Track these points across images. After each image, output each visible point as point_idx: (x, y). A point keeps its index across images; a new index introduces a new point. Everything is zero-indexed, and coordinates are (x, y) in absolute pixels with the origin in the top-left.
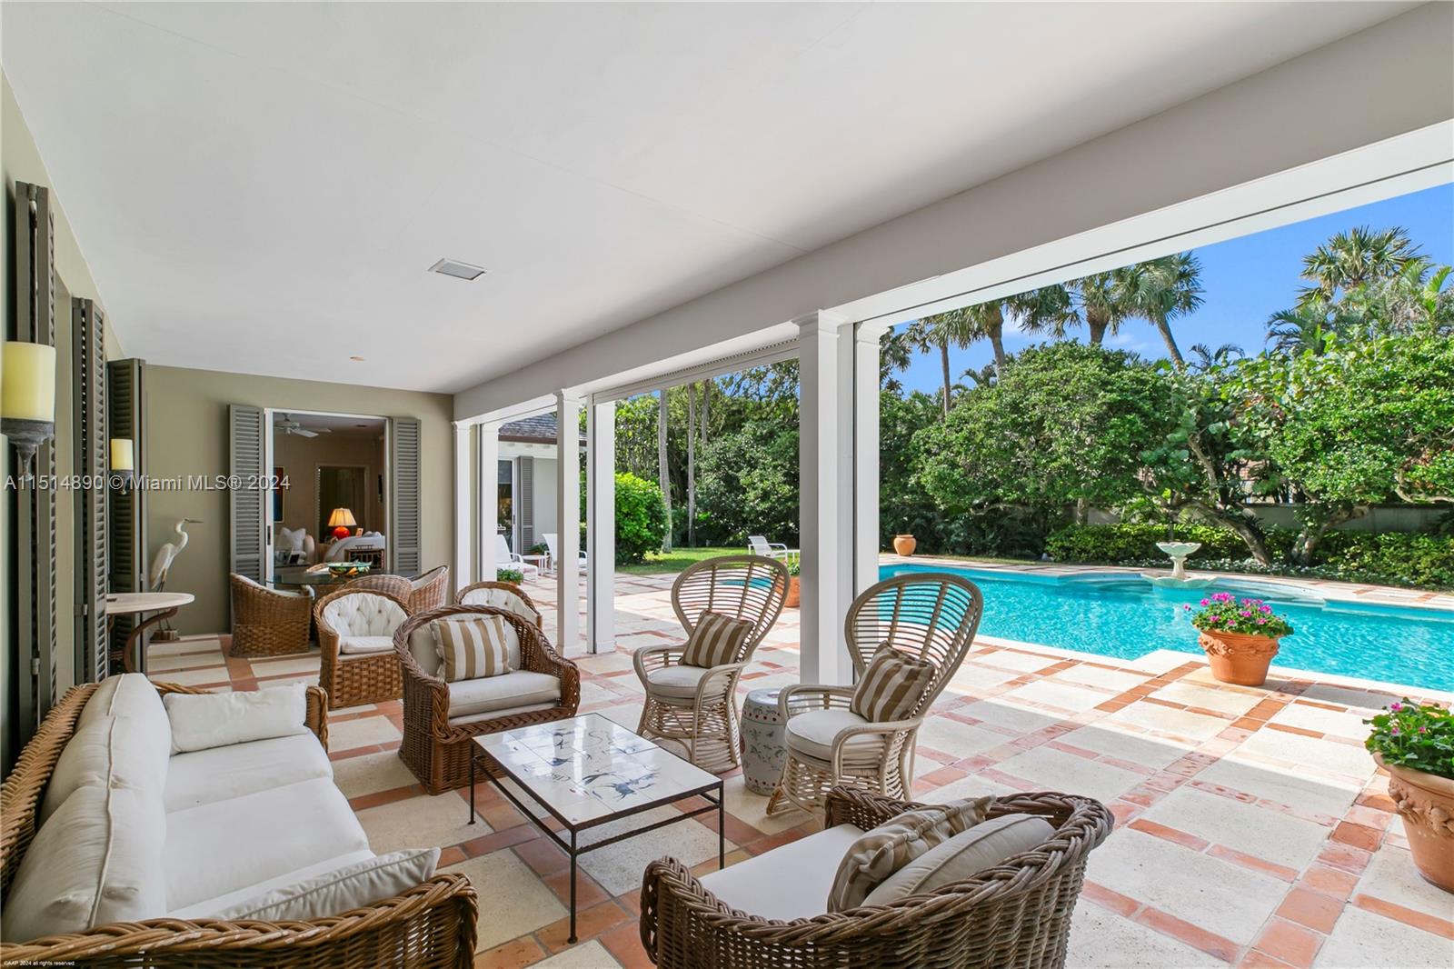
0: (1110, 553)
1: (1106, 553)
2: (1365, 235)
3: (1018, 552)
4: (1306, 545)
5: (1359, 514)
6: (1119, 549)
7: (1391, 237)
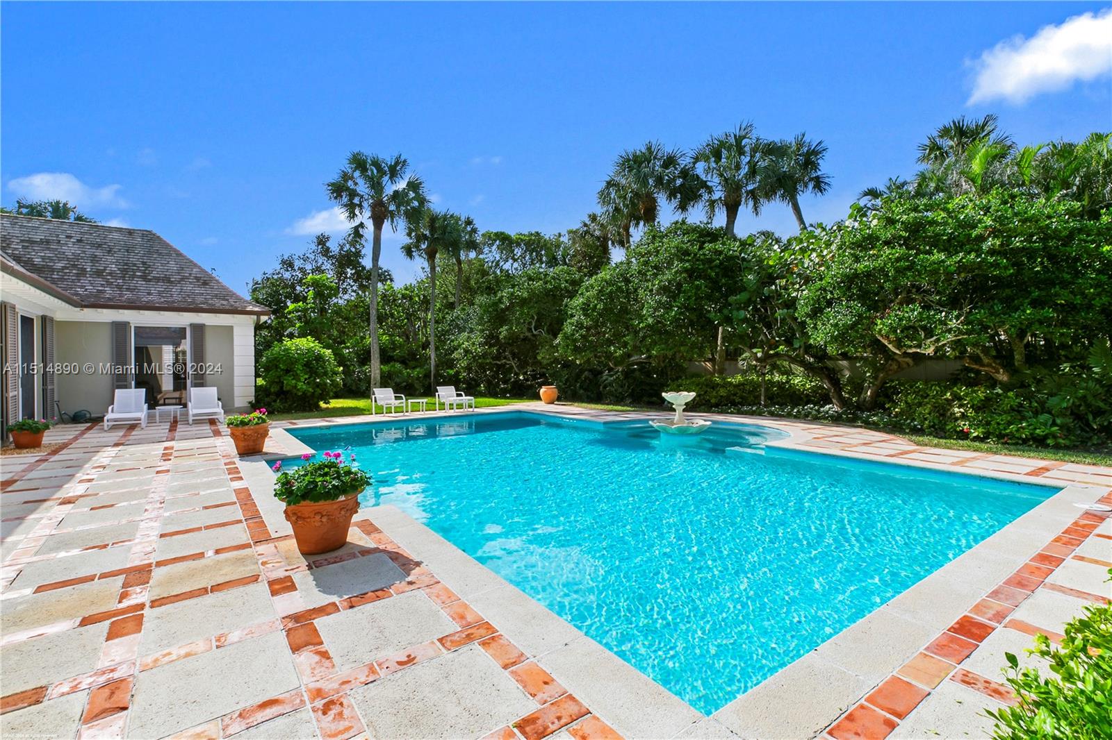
0: (713, 401)
1: (709, 400)
2: (963, 125)
3: (645, 399)
4: (869, 393)
5: (905, 366)
6: (722, 396)
7: (984, 125)
